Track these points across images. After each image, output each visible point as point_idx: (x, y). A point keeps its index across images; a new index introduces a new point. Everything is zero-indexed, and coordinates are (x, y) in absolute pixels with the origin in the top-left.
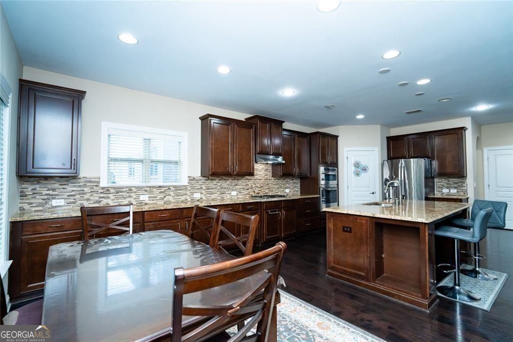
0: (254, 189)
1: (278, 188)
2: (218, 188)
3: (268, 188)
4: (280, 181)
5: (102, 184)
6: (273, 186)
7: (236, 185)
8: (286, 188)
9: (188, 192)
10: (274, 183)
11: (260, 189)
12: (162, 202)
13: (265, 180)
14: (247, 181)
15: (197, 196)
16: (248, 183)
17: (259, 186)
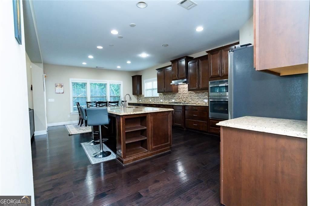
0: (183, 99)
1: (198, 98)
2: (168, 98)
3: (191, 99)
4: (200, 94)
5: (145, 97)
6: (195, 97)
7: (174, 97)
8: (204, 99)
9: (159, 99)
10: (195, 95)
11: (186, 99)
12: (153, 102)
13: (189, 93)
14: (179, 94)
15: (161, 101)
16: (180, 96)
17: (186, 97)
